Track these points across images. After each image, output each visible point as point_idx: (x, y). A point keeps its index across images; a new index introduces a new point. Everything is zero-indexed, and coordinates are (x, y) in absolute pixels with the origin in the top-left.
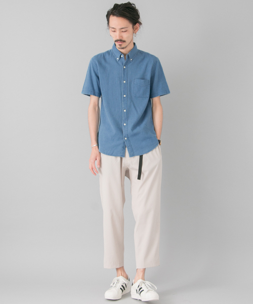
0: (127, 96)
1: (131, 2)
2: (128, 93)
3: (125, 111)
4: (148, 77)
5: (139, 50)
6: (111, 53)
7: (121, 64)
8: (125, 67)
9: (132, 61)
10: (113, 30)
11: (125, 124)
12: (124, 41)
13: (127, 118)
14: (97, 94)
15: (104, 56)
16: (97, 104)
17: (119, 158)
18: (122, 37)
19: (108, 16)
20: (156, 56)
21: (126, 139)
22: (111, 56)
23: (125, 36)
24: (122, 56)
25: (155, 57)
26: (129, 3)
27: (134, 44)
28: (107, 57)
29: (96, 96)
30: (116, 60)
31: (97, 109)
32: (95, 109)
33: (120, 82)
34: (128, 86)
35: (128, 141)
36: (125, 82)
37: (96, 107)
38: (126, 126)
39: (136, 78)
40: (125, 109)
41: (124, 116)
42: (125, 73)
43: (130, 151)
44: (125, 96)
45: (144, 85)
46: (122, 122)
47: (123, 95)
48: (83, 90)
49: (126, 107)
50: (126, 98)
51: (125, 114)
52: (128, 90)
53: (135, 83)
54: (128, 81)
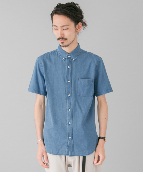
1: (75, 2)
2: (73, 92)
3: (70, 110)
4: (92, 76)
8: (69, 67)
10: (55, 28)
11: (70, 123)
12: (66, 39)
13: (72, 117)
14: (41, 93)
16: (42, 101)
17: (63, 157)
18: (64, 35)
19: (52, 15)
20: (100, 56)
21: (70, 138)
22: (56, 56)
23: (67, 34)
25: (98, 57)
26: (73, 3)
27: (78, 44)
31: (43, 106)
32: (40, 106)
33: (65, 82)
34: (72, 86)
35: (71, 141)
36: (69, 81)
37: (42, 104)
38: (70, 125)
39: (80, 77)
40: (70, 108)
41: (69, 115)
42: (70, 73)
43: (71, 150)
44: (69, 95)
45: (88, 84)
46: (67, 121)
47: (68, 95)
48: (29, 88)
49: (71, 106)
50: (70, 97)
51: (70, 113)
52: (73, 89)
53: (80, 83)
54: (72, 81)
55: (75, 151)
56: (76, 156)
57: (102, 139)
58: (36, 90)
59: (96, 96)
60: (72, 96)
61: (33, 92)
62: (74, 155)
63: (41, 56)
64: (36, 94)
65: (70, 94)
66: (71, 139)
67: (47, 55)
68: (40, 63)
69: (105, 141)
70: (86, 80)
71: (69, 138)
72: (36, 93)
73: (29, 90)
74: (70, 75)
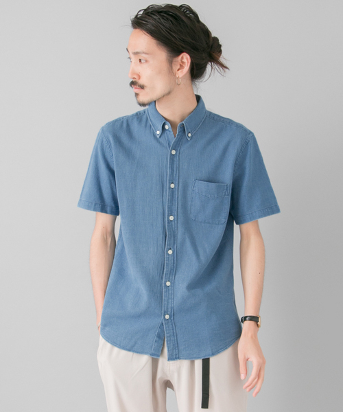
0: (176, 219)
2: (180, 211)
3: (170, 252)
4: (227, 176)
5: (211, 113)
6: (144, 119)
7: (166, 144)
8: (174, 152)
9: (191, 138)
11: (168, 284)
13: (174, 270)
14: (108, 209)
15: (128, 125)
16: (109, 229)
18: (139, 75)
21: (167, 317)
22: (143, 125)
24: (167, 127)
27: (198, 98)
28: (135, 127)
29: (106, 212)
30: (154, 136)
31: (109, 240)
32: (105, 241)
33: (163, 186)
34: (180, 196)
35: (170, 324)
36: (172, 186)
37: (108, 236)
38: (170, 288)
39: (198, 178)
40: (170, 249)
41: (167, 265)
42: (175, 166)
43: (172, 347)
44: (171, 218)
45: (216, 196)
46: (162, 278)
47: (169, 216)
48: (80, 200)
49: (174, 243)
50: (173, 223)
51: (170, 259)
52: (180, 204)
53: (197, 191)
54: (180, 185)
55: (181, 348)
56: (184, 359)
57: (250, 320)
58: (95, 204)
59: (237, 224)
60: (179, 220)
61: (89, 208)
62: (179, 358)
63: (109, 124)
64: (95, 212)
65: (174, 216)
66: (170, 321)
67: (122, 122)
68: (104, 140)
69: (257, 325)
70: (212, 185)
71: (164, 317)
72: (95, 210)
73: (79, 205)
74: (175, 169)
